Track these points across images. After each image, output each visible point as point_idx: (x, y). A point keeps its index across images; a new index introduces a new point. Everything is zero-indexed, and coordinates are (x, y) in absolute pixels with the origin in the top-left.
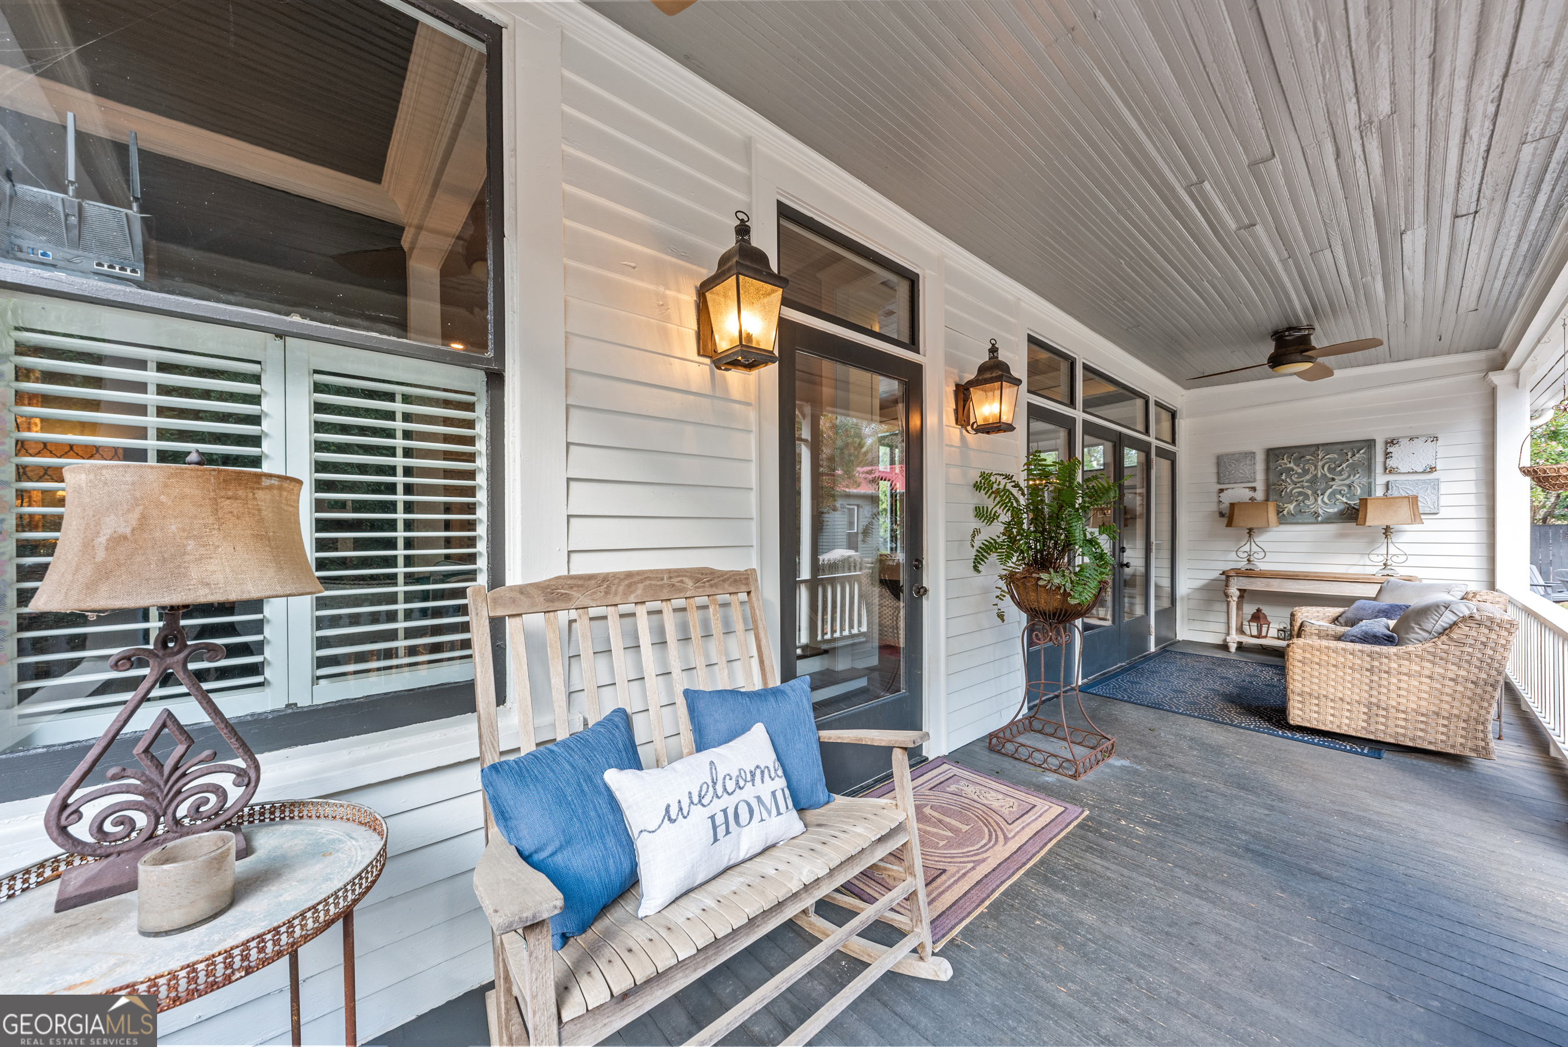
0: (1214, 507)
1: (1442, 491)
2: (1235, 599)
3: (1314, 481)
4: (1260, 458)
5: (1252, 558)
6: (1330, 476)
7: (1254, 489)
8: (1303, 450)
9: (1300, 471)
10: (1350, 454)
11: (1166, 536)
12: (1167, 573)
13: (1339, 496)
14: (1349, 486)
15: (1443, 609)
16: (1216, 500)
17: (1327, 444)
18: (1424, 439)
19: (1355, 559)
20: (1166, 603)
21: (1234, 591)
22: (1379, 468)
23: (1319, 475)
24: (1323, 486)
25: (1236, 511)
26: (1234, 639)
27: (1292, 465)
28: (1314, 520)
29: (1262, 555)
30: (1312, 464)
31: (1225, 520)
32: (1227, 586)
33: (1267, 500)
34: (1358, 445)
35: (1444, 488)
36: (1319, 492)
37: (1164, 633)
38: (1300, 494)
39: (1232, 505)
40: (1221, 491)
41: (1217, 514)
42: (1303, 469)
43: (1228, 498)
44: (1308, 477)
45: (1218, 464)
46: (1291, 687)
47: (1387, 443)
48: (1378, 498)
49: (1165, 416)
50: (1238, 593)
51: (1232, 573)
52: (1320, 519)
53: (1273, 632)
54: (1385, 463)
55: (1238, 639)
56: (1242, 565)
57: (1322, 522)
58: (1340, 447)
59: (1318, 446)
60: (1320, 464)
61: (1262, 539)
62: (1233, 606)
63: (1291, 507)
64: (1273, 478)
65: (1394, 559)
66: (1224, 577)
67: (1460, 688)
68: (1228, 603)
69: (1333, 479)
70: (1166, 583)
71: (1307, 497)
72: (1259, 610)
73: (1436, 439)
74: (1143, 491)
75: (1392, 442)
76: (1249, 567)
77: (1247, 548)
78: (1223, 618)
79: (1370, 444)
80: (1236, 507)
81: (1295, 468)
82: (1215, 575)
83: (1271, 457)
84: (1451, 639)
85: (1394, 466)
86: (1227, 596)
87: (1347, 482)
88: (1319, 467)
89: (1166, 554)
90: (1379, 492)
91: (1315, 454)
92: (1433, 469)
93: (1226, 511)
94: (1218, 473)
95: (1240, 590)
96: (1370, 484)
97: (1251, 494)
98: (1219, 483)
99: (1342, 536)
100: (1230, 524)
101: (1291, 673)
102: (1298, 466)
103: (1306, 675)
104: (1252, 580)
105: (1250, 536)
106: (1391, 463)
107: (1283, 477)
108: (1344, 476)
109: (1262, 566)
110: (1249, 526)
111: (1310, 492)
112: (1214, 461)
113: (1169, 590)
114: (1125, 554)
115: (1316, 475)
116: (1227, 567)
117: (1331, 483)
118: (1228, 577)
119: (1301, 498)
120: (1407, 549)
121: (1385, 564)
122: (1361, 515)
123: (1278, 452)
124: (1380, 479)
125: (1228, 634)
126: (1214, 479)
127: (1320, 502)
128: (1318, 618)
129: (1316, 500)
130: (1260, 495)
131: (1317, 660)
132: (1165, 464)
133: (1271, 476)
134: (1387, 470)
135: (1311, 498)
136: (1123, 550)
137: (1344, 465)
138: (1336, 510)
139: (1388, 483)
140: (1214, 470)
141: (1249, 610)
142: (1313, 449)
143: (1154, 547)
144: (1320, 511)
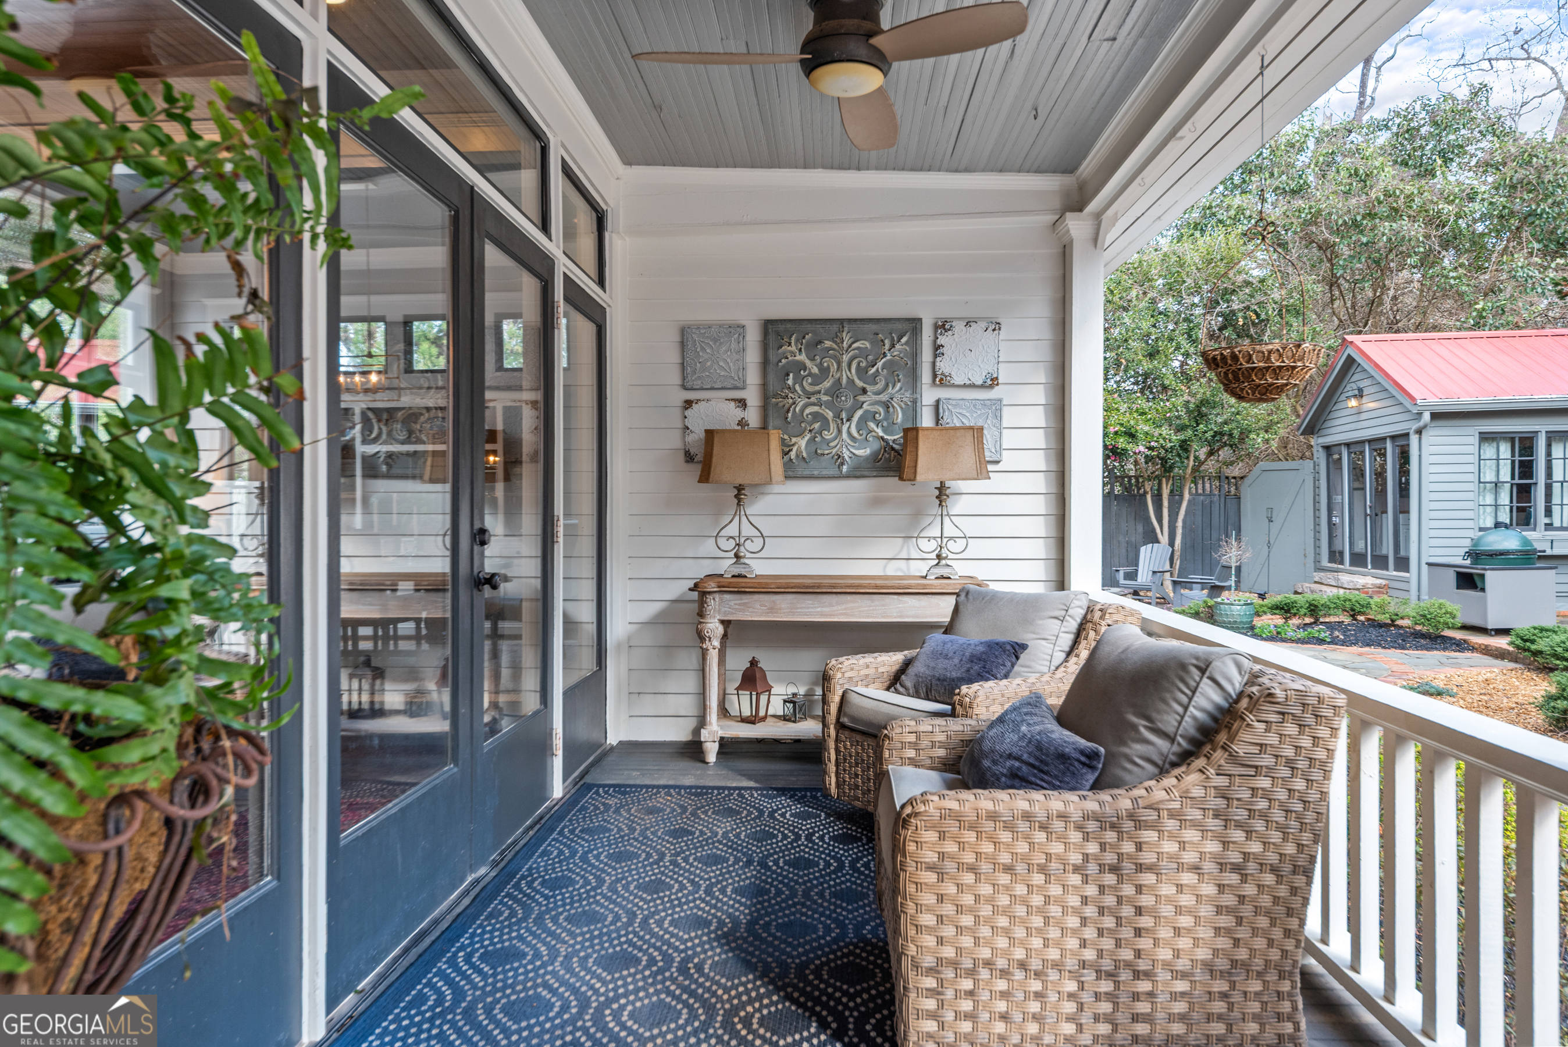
0: (674, 441)
1: (1005, 423)
2: (716, 643)
3: (835, 391)
4: (753, 337)
5: (743, 552)
6: (859, 383)
7: (742, 403)
8: (819, 327)
9: (815, 370)
10: (887, 342)
11: (587, 505)
12: (588, 590)
13: (872, 425)
14: (887, 406)
15: (1196, 673)
16: (680, 425)
17: (855, 320)
18: (984, 325)
19: (892, 547)
20: (587, 663)
21: (714, 627)
22: (926, 377)
23: (844, 381)
24: (850, 403)
25: (716, 449)
26: (715, 730)
27: (802, 357)
28: (834, 471)
29: (758, 543)
30: (834, 357)
31: (696, 470)
32: (701, 614)
33: (764, 427)
34: (899, 326)
35: (1009, 417)
36: (844, 415)
37: (584, 732)
38: (816, 416)
39: (710, 434)
40: (688, 404)
41: (682, 454)
42: (820, 366)
43: (700, 419)
44: (827, 384)
45: (683, 344)
46: (912, 950)
47: (936, 327)
48: (927, 429)
49: (585, 220)
50: (720, 630)
51: (712, 586)
52: (845, 468)
53: (777, 707)
54: (934, 364)
55: (721, 733)
56: (725, 566)
57: (848, 476)
58: (874, 327)
59: (842, 322)
60: (846, 358)
61: (757, 507)
62: (713, 656)
63: (803, 443)
64: (773, 384)
65: (951, 544)
66: (695, 595)
67: (1250, 890)
68: (704, 653)
69: (864, 391)
70: (586, 613)
71: (826, 425)
72: (754, 663)
73: (997, 327)
74: (538, 396)
75: (942, 327)
76: (736, 571)
77: (732, 530)
78: (690, 683)
79: (914, 325)
80: (717, 440)
81: (808, 363)
82: (679, 589)
83: (772, 337)
84: (1233, 758)
85: (946, 371)
86: (701, 638)
87: (884, 397)
88: (844, 365)
89: (587, 546)
90: (926, 420)
91: (837, 338)
92: (993, 382)
93: (698, 451)
94: (683, 366)
95: (722, 622)
96: (915, 402)
97: (739, 414)
98: (684, 387)
99: (876, 502)
100: (705, 477)
101: (911, 907)
102: (812, 359)
103: (948, 909)
104: (746, 599)
105: (739, 500)
106: (943, 366)
107: (790, 382)
108: (880, 386)
109: (759, 568)
110: (739, 481)
111: (830, 415)
112: (675, 337)
113: (592, 629)
114: (488, 551)
115: (839, 380)
116: (701, 570)
117: (861, 398)
118: (704, 594)
119: (817, 426)
120: (970, 526)
121: (939, 557)
122: (908, 461)
123: (781, 328)
124: (929, 396)
125: (702, 722)
126: (677, 380)
127: (845, 435)
128: (867, 681)
129: (840, 431)
130: (753, 417)
131: (969, 858)
132: (586, 329)
133: (771, 378)
134: (940, 380)
135: (832, 426)
136: (481, 537)
137: (880, 364)
138: (868, 451)
139: (938, 401)
140: (674, 357)
141: (738, 661)
142: (835, 327)
143: (560, 530)
144: (846, 455)
